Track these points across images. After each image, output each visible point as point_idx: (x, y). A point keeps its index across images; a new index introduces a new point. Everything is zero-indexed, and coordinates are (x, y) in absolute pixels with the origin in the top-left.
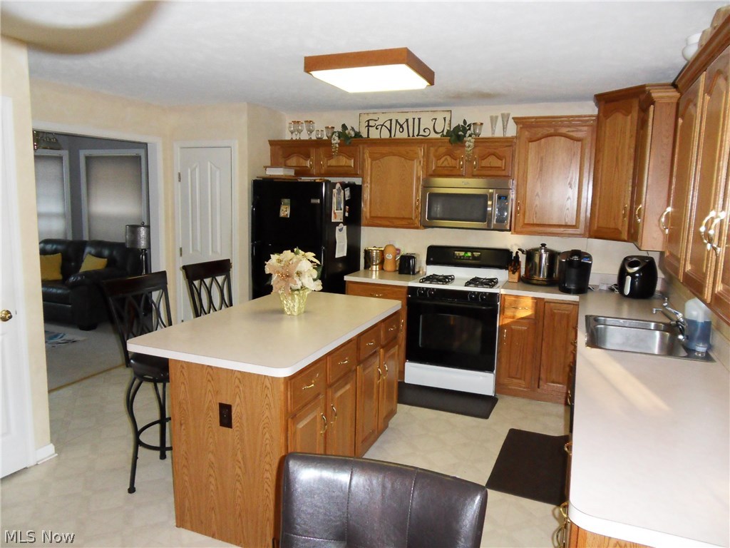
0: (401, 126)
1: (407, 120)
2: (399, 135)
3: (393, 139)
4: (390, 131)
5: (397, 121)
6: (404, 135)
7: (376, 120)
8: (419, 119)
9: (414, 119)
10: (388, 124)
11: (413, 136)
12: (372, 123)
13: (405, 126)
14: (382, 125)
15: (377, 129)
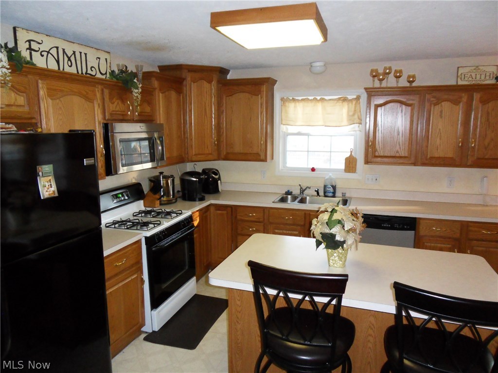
0: (69, 59)
1: (74, 52)
2: (67, 69)
3: (61, 73)
4: (58, 62)
5: (64, 50)
6: (73, 70)
7: (40, 43)
8: (86, 54)
9: (81, 53)
10: (54, 51)
11: (82, 73)
12: (34, 46)
13: (73, 59)
14: (48, 52)
15: (42, 56)
